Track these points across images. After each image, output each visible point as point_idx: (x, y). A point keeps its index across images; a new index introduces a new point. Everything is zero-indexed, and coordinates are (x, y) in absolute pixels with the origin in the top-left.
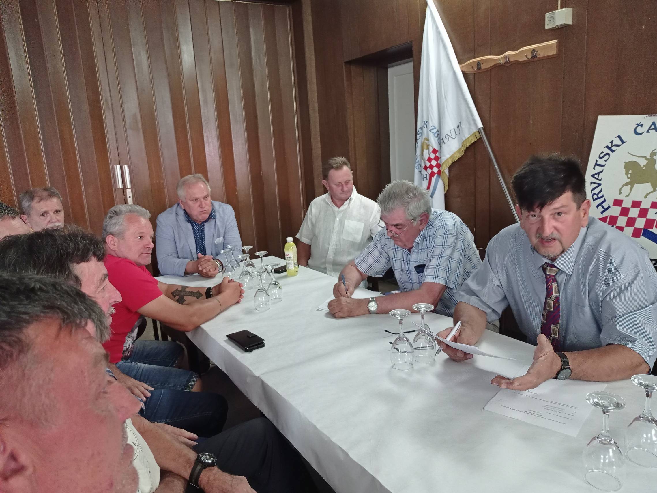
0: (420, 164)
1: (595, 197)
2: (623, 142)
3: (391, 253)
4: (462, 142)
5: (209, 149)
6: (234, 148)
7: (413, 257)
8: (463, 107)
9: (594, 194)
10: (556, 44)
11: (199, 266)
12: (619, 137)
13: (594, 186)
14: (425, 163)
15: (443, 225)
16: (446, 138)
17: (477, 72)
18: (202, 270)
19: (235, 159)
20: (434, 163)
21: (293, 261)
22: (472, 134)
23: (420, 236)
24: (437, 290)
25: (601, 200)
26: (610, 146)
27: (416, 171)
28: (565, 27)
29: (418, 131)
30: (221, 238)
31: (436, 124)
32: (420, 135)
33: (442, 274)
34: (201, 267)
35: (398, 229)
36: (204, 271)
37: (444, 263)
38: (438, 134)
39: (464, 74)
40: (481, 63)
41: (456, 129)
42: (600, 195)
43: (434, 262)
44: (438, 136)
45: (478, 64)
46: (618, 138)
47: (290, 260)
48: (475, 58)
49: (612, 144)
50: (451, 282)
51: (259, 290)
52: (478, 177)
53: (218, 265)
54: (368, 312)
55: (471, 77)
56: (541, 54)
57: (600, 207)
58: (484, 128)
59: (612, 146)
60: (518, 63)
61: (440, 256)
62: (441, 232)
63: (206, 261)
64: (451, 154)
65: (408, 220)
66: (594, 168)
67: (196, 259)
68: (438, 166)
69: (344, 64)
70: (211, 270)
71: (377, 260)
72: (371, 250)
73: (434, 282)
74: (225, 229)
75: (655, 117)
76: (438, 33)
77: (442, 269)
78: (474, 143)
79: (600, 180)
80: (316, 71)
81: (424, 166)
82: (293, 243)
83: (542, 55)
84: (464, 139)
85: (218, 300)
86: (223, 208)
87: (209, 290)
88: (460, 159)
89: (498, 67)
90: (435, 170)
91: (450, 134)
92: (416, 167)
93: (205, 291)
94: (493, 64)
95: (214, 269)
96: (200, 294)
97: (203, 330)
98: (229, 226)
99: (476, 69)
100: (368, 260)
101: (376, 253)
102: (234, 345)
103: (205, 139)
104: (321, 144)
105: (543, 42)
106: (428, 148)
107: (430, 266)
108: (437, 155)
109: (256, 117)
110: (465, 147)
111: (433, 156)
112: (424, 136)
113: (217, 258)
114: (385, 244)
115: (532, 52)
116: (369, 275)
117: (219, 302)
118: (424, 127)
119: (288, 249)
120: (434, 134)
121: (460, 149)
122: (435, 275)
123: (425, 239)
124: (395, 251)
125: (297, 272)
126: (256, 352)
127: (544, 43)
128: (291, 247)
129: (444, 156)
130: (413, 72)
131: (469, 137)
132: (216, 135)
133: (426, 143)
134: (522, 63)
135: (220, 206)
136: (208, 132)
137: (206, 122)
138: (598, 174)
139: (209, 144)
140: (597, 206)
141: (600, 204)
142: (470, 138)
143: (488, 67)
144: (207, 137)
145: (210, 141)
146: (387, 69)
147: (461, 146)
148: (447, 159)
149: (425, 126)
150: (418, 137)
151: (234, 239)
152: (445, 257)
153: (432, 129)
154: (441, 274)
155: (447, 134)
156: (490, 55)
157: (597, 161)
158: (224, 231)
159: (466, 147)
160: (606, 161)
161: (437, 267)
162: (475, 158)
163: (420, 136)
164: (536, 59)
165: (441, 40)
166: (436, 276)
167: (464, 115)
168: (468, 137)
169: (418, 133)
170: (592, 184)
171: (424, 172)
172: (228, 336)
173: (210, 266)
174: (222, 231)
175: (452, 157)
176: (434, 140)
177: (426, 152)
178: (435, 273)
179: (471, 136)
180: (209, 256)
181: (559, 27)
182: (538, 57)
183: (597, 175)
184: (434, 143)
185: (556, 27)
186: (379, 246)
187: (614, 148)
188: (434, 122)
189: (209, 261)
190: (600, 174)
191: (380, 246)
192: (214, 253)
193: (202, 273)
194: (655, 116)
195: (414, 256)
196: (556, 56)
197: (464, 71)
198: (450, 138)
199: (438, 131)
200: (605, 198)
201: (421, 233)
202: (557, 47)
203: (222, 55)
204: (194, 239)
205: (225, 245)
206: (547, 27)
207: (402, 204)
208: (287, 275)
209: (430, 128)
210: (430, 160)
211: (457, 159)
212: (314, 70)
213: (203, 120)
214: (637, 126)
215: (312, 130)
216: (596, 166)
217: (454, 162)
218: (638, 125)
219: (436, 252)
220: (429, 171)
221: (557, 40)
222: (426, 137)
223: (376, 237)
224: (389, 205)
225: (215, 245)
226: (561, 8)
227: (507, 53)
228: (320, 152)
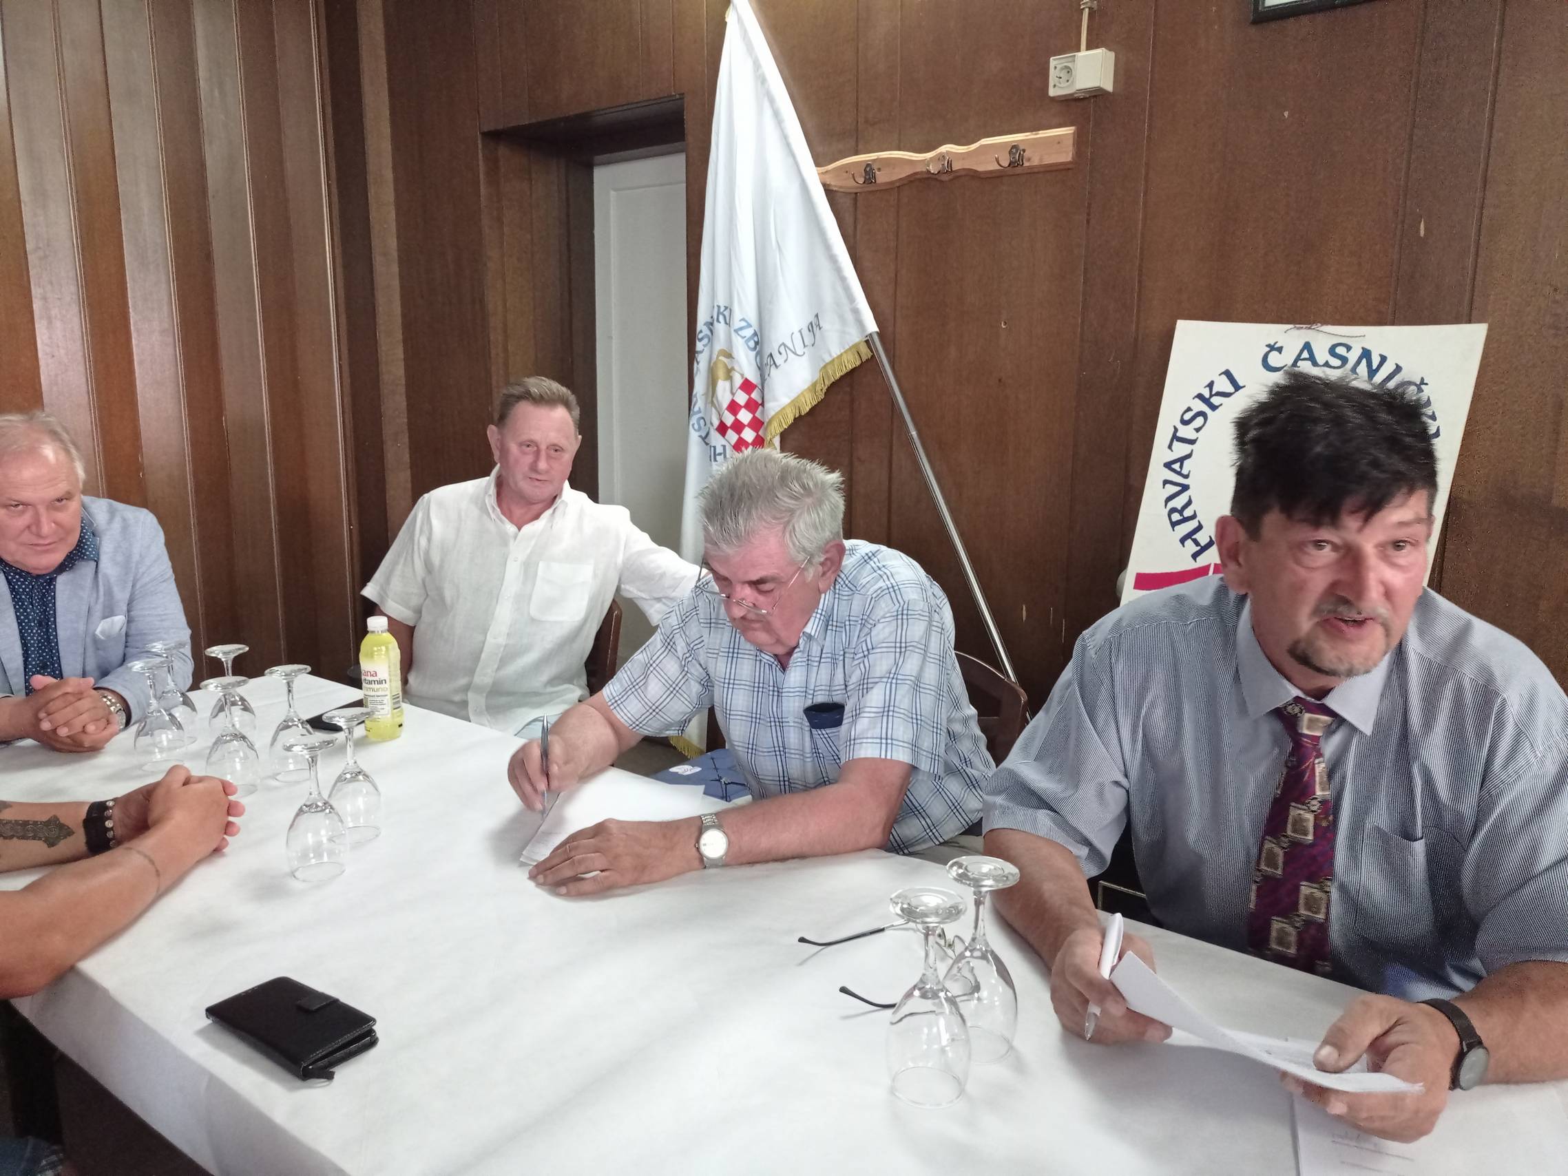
0: (703, 418)
1: (1176, 517)
2: (1237, 387)
3: (720, 668)
4: (822, 366)
5: (50, 338)
6: (134, 342)
7: (792, 679)
8: (827, 276)
9: (1173, 510)
10: (1072, 136)
11: (42, 715)
12: (1228, 374)
13: (1173, 489)
14: (720, 416)
15: (890, 586)
16: (780, 354)
17: (866, 190)
18: (54, 731)
19: (137, 375)
20: (745, 416)
21: (388, 693)
22: (850, 348)
23: (818, 616)
24: (894, 777)
25: (1192, 525)
26: (1206, 394)
27: (694, 437)
28: (1097, 95)
29: (701, 332)
30: (119, 620)
31: (752, 317)
32: (705, 341)
33: (902, 730)
34: (50, 721)
35: (761, 592)
36: (63, 732)
37: (903, 699)
38: (757, 343)
39: (829, 192)
40: (875, 167)
41: (805, 332)
42: (1187, 513)
43: (876, 698)
44: (755, 348)
45: (869, 171)
46: (1224, 377)
47: (378, 690)
48: (856, 154)
49: (1211, 390)
50: (925, 753)
51: (308, 808)
52: (859, 459)
53: (112, 708)
54: (696, 863)
55: (846, 203)
56: (1035, 159)
57: (1189, 542)
58: (881, 335)
59: (1211, 396)
60: (973, 175)
61: (893, 677)
62: (885, 607)
63: (71, 698)
64: (794, 395)
65: (792, 562)
66: (1170, 447)
67: (19, 691)
68: (756, 424)
69: (479, 137)
70: (91, 728)
71: (673, 689)
72: (654, 658)
73: (883, 757)
74: (133, 586)
75: (1310, 331)
76: (762, 80)
77: (902, 716)
78: (853, 371)
79: (1186, 477)
80: (393, 149)
81: (716, 423)
82: (389, 637)
83: (1036, 162)
84: (828, 359)
85: (146, 856)
86: (124, 520)
87: (98, 811)
88: (813, 410)
89: (922, 182)
90: (749, 435)
91: (790, 345)
92: (693, 425)
93: (83, 813)
94: (902, 173)
95: (103, 723)
96: (61, 827)
97: (91, 986)
98: (146, 579)
99: (861, 181)
100: (646, 688)
101: (671, 667)
102: (243, 1048)
103: (37, 305)
104: (405, 352)
105: (1039, 130)
106: (729, 377)
107: (867, 710)
108: (755, 395)
109: (208, 256)
110: (829, 379)
111: (742, 398)
112: (720, 344)
113: (104, 683)
114: (700, 640)
115: (1010, 152)
116: (646, 733)
117: (152, 862)
118: (718, 321)
119: (371, 655)
120: (747, 342)
121: (814, 385)
122: (884, 736)
123: (830, 627)
124: (730, 659)
125: (400, 725)
126: (348, 1074)
127: (1041, 132)
128: (383, 648)
129: (775, 400)
130: (684, 178)
131: (841, 354)
132: (75, 297)
133: (725, 365)
134: (982, 176)
135: (112, 513)
136: (49, 287)
137: (41, 253)
138: (1181, 460)
139: (50, 322)
140: (1183, 541)
141: (1189, 536)
142: (845, 357)
143: (894, 178)
144: (45, 299)
145: (54, 312)
146: (593, 169)
147: (817, 376)
148: (784, 408)
149: (721, 318)
150: (699, 346)
151: (162, 620)
152: (907, 682)
153: (741, 329)
154: (901, 733)
155: (783, 344)
156: (900, 150)
157: (1176, 430)
158: (128, 596)
159: (833, 380)
160: (1198, 430)
161: (887, 710)
162: (852, 411)
163: (705, 346)
164: (1018, 170)
165: (766, 99)
166: (887, 740)
167: (828, 297)
168: (839, 353)
169: (700, 336)
170: (1168, 486)
171: (716, 439)
172: (212, 1011)
173: (84, 716)
174: (121, 596)
175: (794, 403)
176: (747, 356)
177: (723, 388)
178: (884, 731)
179: (846, 352)
180: (73, 682)
181: (1081, 95)
182: (1026, 164)
183: (1178, 464)
184: (746, 366)
185: (1076, 93)
186: (681, 646)
187: (1216, 400)
188: (745, 309)
189: (79, 696)
190: (1186, 462)
191: (683, 644)
192: (91, 665)
193: (56, 741)
194: (1309, 328)
195: (795, 676)
196: (1070, 166)
197: (829, 185)
198: (791, 355)
199: (755, 334)
200: (1199, 522)
201: (821, 607)
202: (1074, 144)
203: (99, 56)
204: (15, 625)
205: (130, 639)
206: (1052, 92)
207: (775, 518)
208: (366, 737)
209: (737, 324)
210: (734, 407)
211: (808, 410)
212: (387, 146)
213: (29, 246)
214: (1268, 349)
215: (381, 310)
216: (1175, 443)
217: (800, 416)
218: (1272, 348)
219: (878, 668)
220: (732, 436)
221: (1073, 128)
222: (722, 348)
223: (670, 620)
224: (737, 523)
225: (95, 640)
226: (1088, 48)
227: (944, 149)
228: (401, 372)
